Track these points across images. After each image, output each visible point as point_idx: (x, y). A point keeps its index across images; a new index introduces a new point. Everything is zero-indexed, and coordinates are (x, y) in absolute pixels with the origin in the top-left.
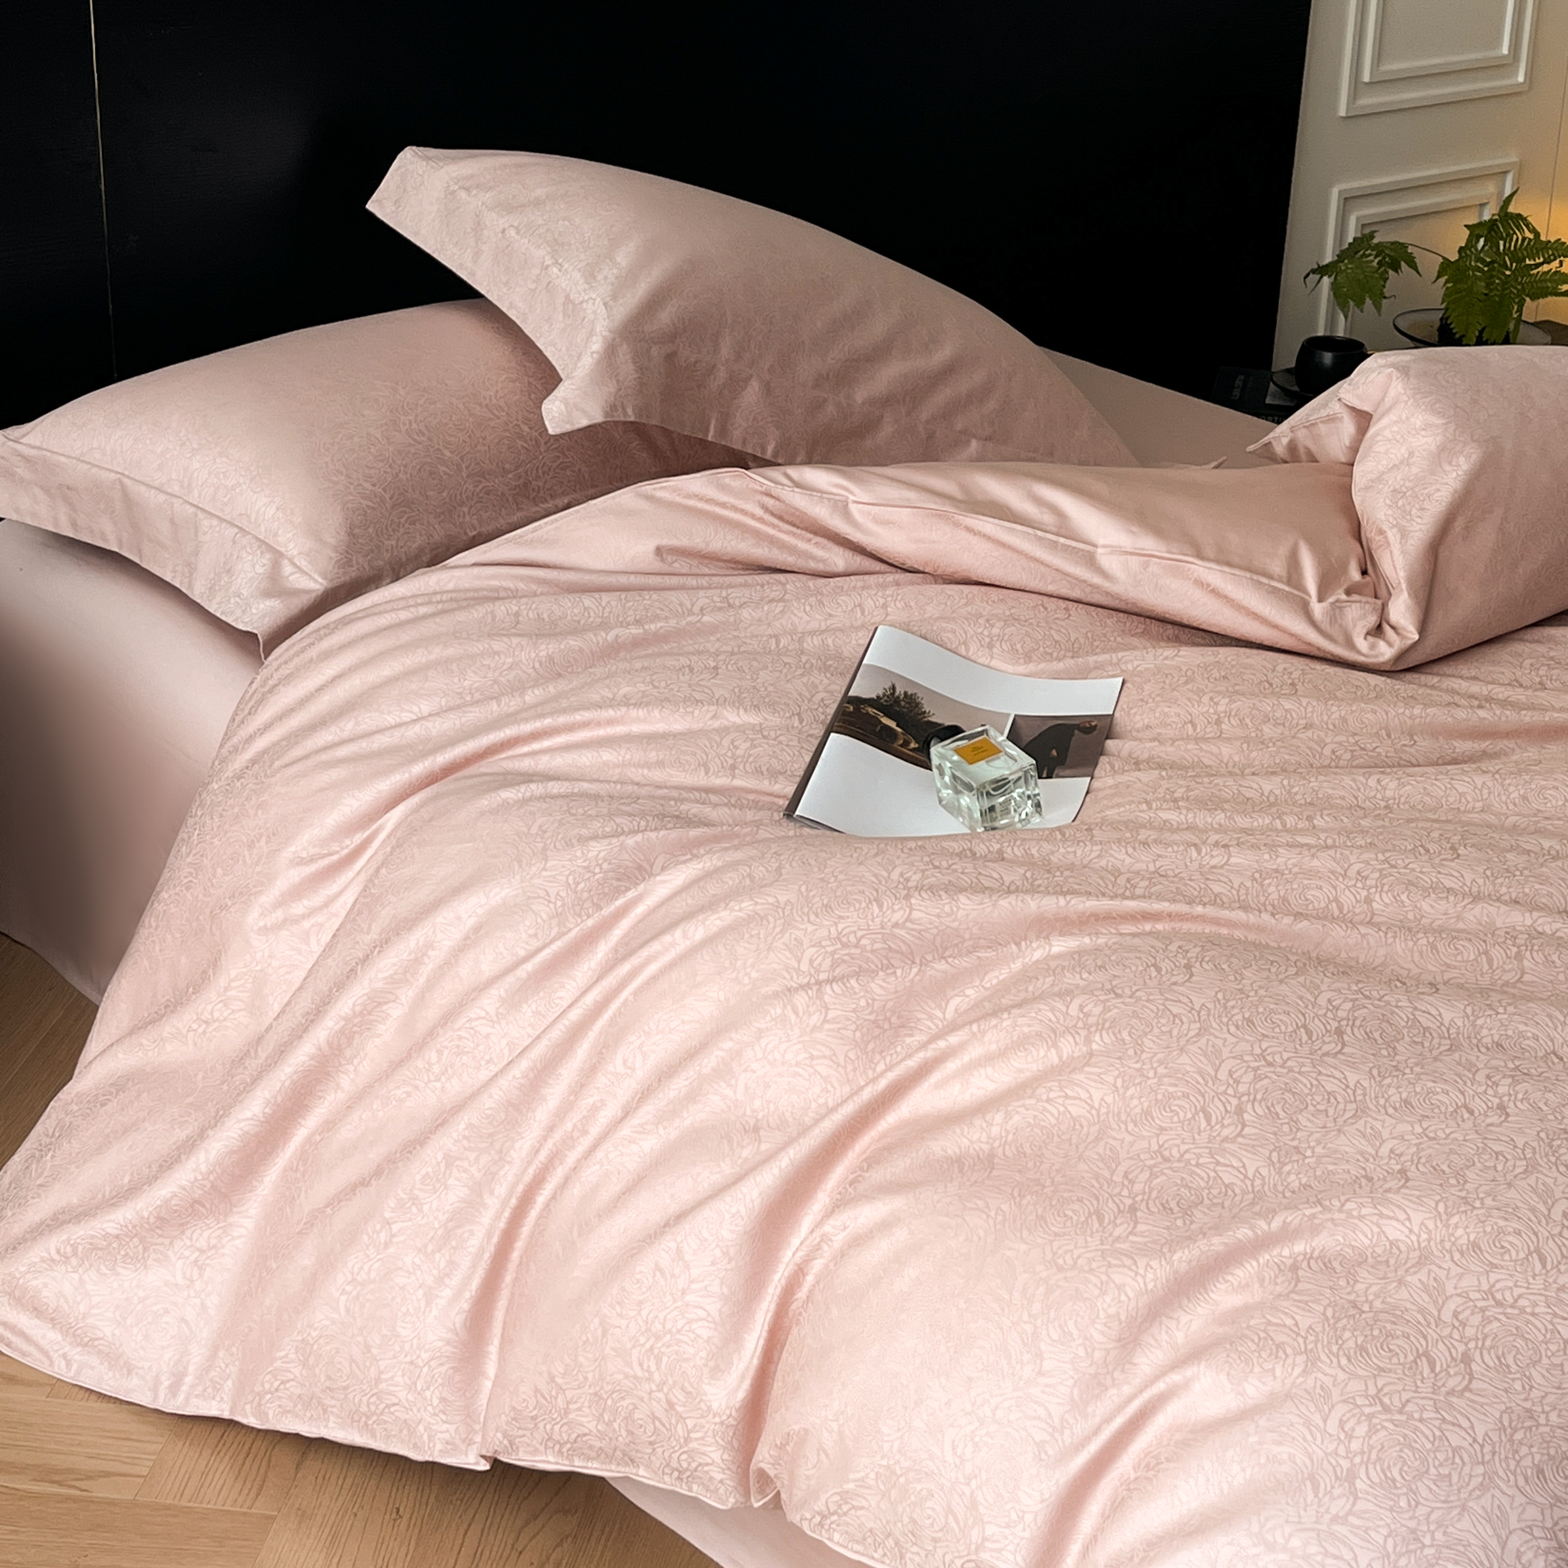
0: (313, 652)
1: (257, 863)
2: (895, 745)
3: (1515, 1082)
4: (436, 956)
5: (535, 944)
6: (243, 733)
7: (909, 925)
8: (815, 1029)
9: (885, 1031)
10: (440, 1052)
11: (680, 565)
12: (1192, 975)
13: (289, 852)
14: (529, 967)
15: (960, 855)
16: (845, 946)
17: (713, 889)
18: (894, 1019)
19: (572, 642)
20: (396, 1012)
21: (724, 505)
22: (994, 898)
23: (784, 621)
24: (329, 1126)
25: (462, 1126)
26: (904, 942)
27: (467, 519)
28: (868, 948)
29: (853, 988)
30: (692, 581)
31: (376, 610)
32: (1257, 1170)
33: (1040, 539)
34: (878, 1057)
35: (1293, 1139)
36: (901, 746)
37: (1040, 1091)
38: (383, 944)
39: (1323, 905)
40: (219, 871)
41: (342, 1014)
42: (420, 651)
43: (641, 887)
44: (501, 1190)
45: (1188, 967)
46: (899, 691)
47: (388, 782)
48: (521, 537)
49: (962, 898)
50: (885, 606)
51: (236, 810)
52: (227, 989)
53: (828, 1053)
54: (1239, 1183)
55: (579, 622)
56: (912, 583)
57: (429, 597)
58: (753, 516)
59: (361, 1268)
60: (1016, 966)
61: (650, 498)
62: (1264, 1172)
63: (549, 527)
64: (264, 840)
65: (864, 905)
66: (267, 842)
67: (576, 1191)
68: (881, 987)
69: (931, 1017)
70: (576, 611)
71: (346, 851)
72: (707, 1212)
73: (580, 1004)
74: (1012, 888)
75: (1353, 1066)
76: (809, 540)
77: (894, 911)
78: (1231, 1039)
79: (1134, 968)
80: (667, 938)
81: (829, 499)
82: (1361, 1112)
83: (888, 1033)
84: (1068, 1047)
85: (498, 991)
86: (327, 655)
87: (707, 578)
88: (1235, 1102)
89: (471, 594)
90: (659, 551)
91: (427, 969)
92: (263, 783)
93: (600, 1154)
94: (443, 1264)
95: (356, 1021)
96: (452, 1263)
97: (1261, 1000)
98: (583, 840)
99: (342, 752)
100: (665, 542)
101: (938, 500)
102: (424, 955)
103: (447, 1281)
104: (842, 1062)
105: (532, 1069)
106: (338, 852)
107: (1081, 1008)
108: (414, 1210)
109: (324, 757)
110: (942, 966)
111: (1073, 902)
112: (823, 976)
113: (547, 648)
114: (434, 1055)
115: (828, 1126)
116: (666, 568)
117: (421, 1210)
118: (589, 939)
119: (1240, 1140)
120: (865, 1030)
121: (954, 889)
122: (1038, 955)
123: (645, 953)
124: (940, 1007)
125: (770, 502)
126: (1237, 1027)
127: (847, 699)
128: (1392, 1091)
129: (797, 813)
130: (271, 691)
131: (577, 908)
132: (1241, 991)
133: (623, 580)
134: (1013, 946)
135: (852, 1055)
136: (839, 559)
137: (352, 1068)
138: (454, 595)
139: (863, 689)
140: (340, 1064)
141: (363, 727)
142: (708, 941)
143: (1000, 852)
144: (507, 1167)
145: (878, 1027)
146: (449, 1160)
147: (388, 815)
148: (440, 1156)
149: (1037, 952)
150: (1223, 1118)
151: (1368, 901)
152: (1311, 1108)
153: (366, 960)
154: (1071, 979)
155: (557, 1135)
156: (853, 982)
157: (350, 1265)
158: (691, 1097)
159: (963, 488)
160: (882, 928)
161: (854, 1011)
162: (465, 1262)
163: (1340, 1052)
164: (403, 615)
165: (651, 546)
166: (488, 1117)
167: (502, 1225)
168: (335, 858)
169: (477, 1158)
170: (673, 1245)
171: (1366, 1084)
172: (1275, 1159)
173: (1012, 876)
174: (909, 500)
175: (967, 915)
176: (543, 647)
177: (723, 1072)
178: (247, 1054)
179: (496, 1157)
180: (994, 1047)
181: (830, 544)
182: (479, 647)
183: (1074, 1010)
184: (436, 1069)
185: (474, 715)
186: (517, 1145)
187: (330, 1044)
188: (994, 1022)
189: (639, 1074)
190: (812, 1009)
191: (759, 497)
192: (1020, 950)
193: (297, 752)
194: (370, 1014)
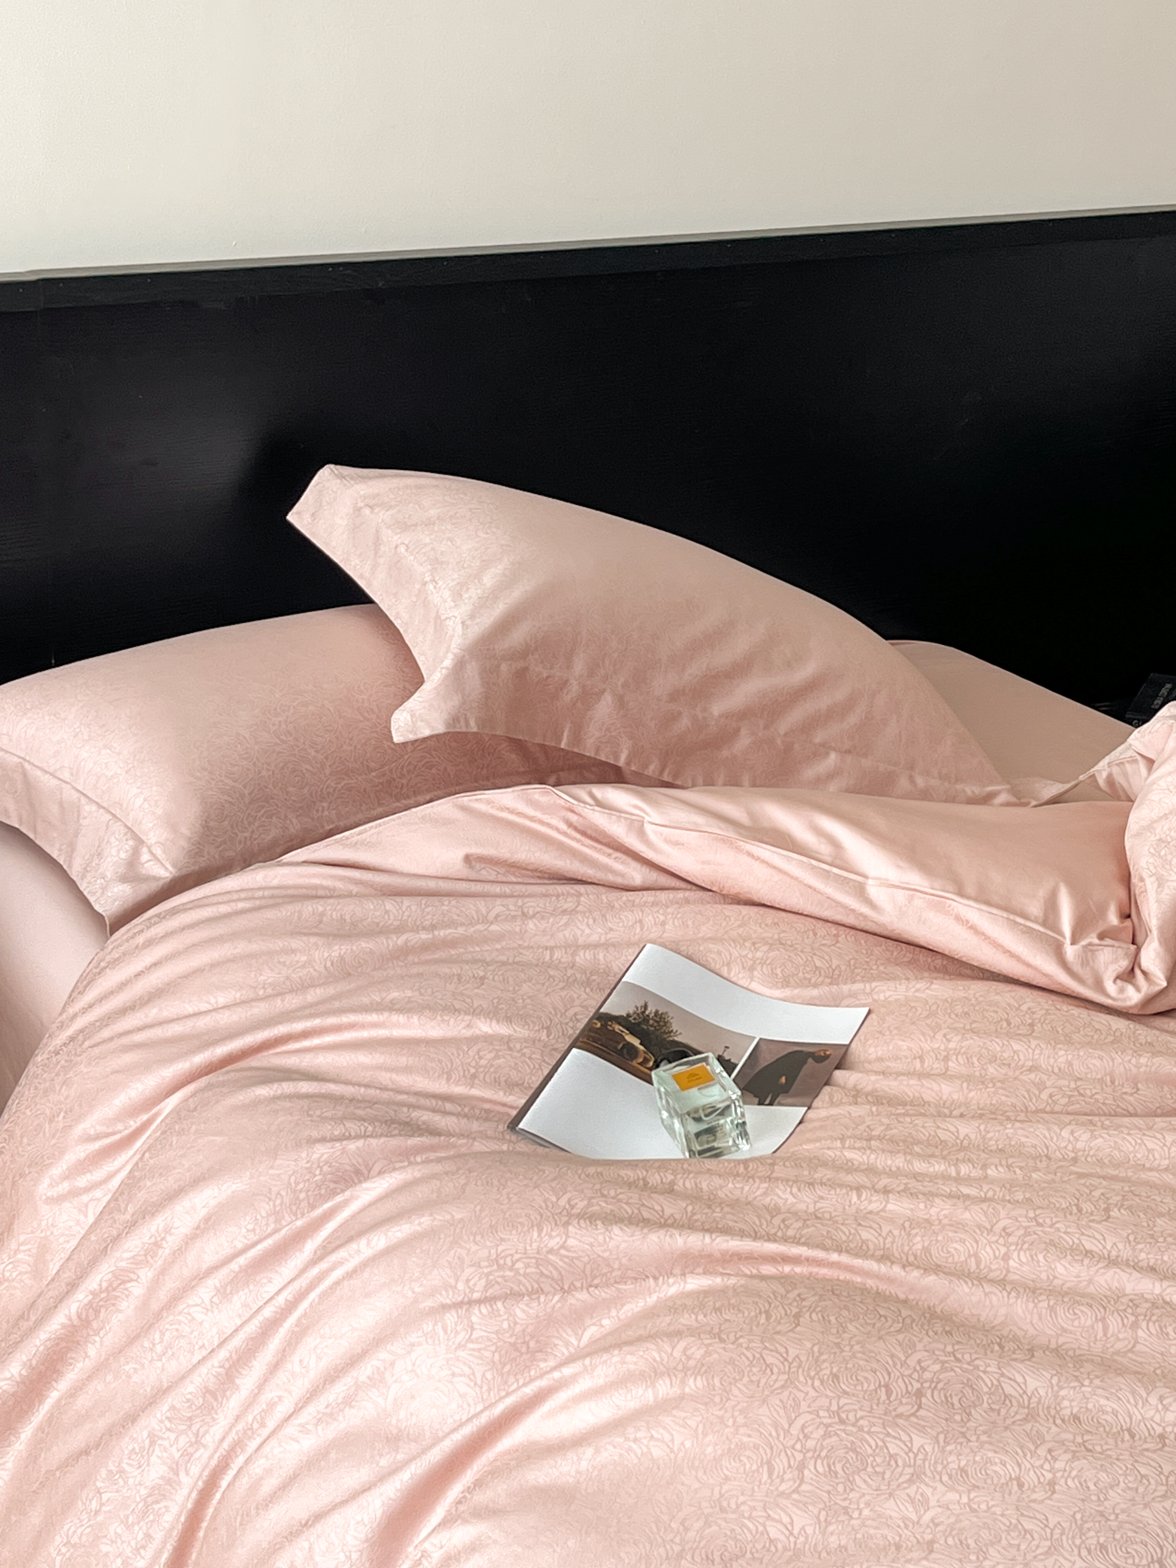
0: (140, 939)
1: (54, 1136)
2: (634, 1063)
3: (1075, 1457)
4: (171, 1242)
5: (253, 1238)
6: (71, 1011)
7: (563, 1252)
8: (460, 1346)
9: (522, 1354)
10: (163, 1334)
11: (488, 873)
12: (798, 1325)
13: (79, 1130)
14: (242, 1260)
15: (631, 1185)
16: (500, 1268)
17: (404, 1201)
18: (532, 1344)
19: (364, 945)
20: (137, 1290)
21: (532, 819)
22: (645, 1231)
23: (567, 933)
24: (73, 1393)
25: (165, 1408)
26: (556, 1269)
27: (326, 813)
28: (522, 1272)
29: (498, 1310)
30: (497, 889)
31: (206, 901)
32: (803, 1528)
33: (813, 867)
34: (512, 1379)
35: (845, 1499)
36: (639, 1064)
37: (630, 1430)
38: (132, 1225)
39: (963, 1258)
40: (25, 1140)
41: (91, 1288)
42: (227, 946)
43: (347, 1194)
44: (195, 1470)
45: (797, 1316)
46: (651, 1010)
47: (171, 1069)
48: (347, 838)
49: (616, 1230)
50: (663, 924)
51: (47, 1084)
52: (17, 1251)
53: (467, 1371)
54: (783, 1538)
55: (378, 924)
56: (702, 902)
57: (248, 893)
58: (557, 830)
59: (75, 1532)
60: (652, 1300)
61: (464, 808)
62: (809, 1530)
63: (373, 831)
64: (62, 1114)
65: (526, 1229)
66: (64, 1117)
67: (244, 1482)
68: (524, 1311)
69: (567, 1344)
70: (377, 913)
71: (127, 1132)
72: (336, 1518)
73: (274, 1302)
74: (670, 1222)
75: (922, 1430)
76: (610, 855)
77: (551, 1237)
78: (813, 1393)
79: (746, 1313)
80: (354, 1246)
81: (626, 819)
82: (917, 1476)
83: (524, 1356)
84: (664, 1388)
85: (213, 1282)
86: (150, 943)
87: (510, 886)
88: (799, 1457)
89: (290, 892)
90: (468, 859)
91: (165, 1252)
92: (71, 1061)
93: (267, 1449)
94: (140, 1536)
95: (103, 1295)
96: (148, 1536)
97: (854, 1356)
98: (313, 1141)
99: (139, 1037)
100: (475, 850)
101: (723, 825)
102: (163, 1239)
103: (142, 1552)
104: (479, 1382)
105: (227, 1360)
106: (120, 1132)
107: (685, 1350)
108: (121, 1482)
109: (125, 1040)
110: (583, 1296)
111: (718, 1240)
112: (476, 1296)
113: (339, 949)
114: (157, 1336)
115: (447, 1445)
116: (473, 875)
117: (126, 1483)
118: (299, 1237)
119: (795, 1496)
120: (503, 1352)
121: (611, 1219)
122: (672, 1291)
123: (333, 1258)
124: (576, 1334)
125: (574, 818)
126: (822, 1382)
127: (599, 1016)
128: (952, 1458)
129: (521, 1126)
130: (99, 973)
131: (294, 1208)
132: (838, 1345)
133: (432, 884)
134: (651, 1280)
135: (489, 1376)
136: (636, 874)
137: (97, 1339)
138: (275, 892)
139: (616, 1006)
140: (88, 1335)
141: (165, 1014)
142: (388, 1251)
143: (672, 1183)
144: (202, 1450)
145: (517, 1350)
146: (153, 1439)
147: (167, 1100)
148: (145, 1434)
149: (672, 1288)
150: (785, 1472)
151: (1006, 1257)
152: (870, 1469)
153: (116, 1240)
154: (687, 1320)
155: (240, 1427)
156: (499, 1304)
157: (66, 1528)
158: (348, 1401)
159: (751, 815)
160: (538, 1253)
161: (497, 1333)
162: (159, 1536)
163: (913, 1414)
164: (224, 909)
165: (461, 853)
166: (188, 1401)
167: (190, 1505)
168: (117, 1137)
169: (177, 1439)
170: (306, 1545)
171: (928, 1448)
172: (822, 1519)
173: (671, 1208)
174: (696, 824)
175: (618, 1247)
176: (337, 947)
177: (378, 1380)
178: (22, 1317)
179: (193, 1440)
180: (601, 1381)
181: (629, 860)
182: (280, 944)
183: (677, 1353)
184: (159, 1349)
185: (259, 1010)
186: (212, 1430)
187: (79, 1316)
188: (605, 1357)
189: (312, 1374)
190: (459, 1328)
191: (564, 813)
192: (657, 1285)
193: (106, 1033)
194: (114, 1290)
